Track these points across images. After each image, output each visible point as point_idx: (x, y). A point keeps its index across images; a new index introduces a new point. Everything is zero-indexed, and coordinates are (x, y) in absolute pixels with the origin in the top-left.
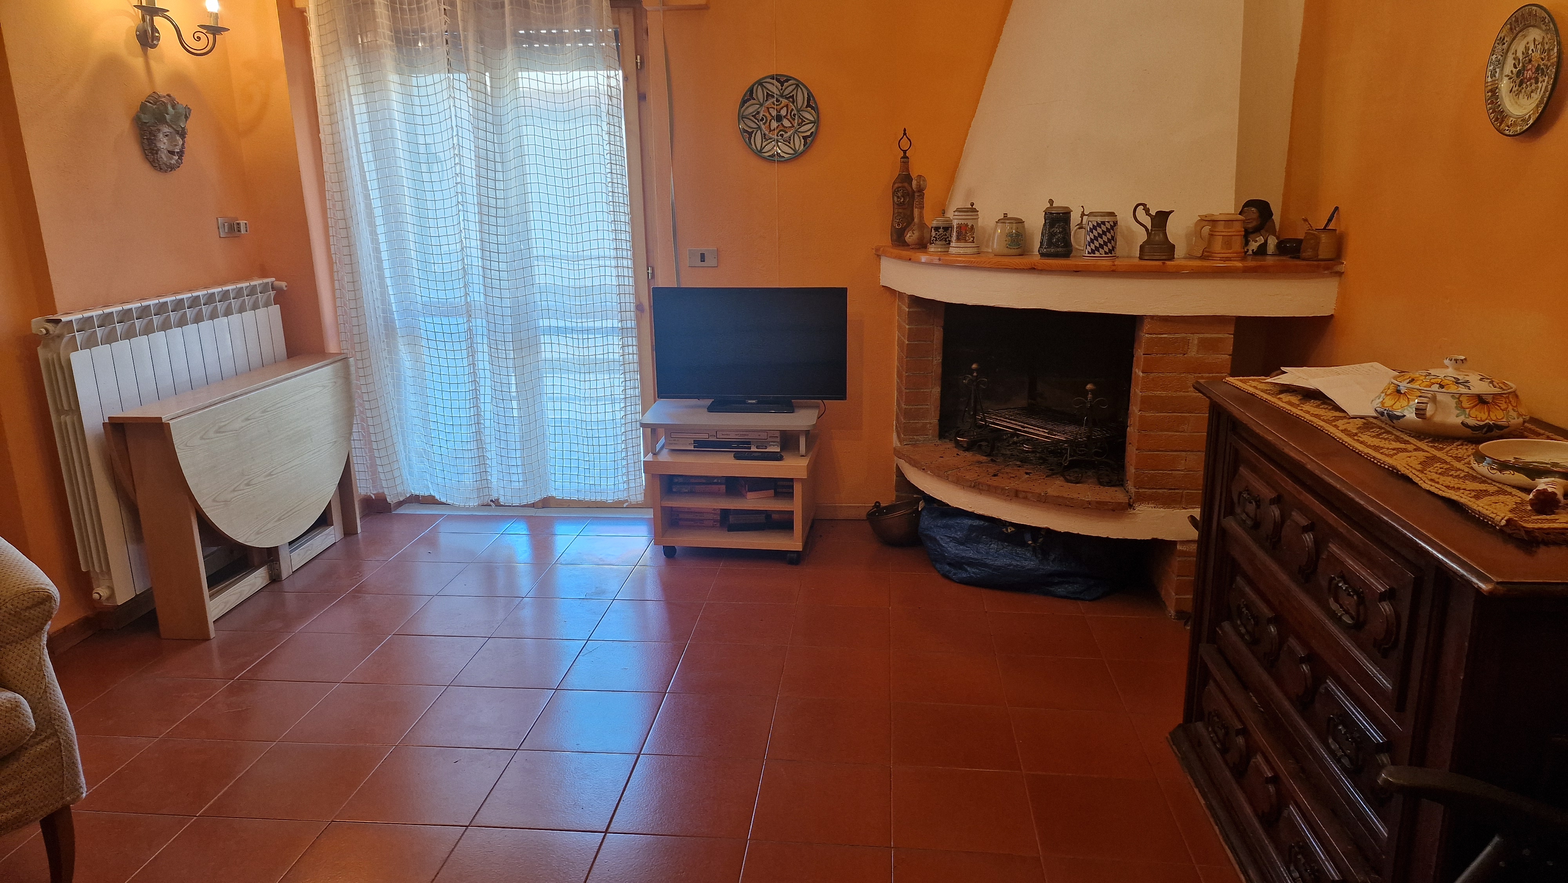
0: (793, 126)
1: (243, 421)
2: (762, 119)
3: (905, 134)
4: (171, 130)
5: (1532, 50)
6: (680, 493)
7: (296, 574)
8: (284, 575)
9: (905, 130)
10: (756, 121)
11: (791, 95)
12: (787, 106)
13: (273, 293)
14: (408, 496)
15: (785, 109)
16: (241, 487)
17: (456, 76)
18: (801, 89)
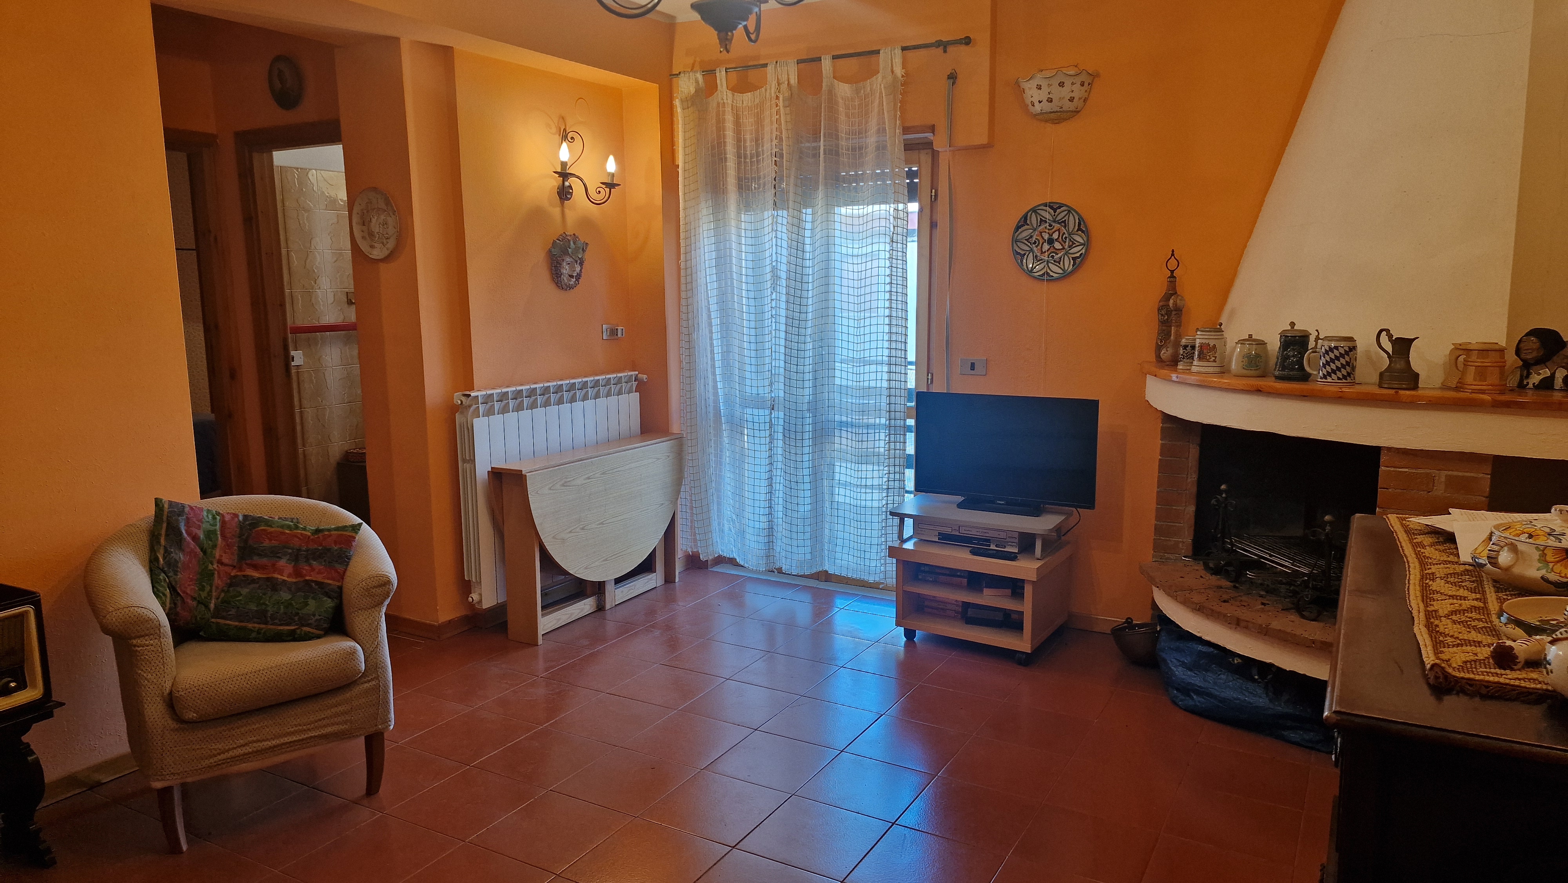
0: (1064, 248)
1: (585, 479)
2: (1035, 243)
3: (1173, 255)
4: (572, 260)
6: (926, 581)
7: (617, 608)
8: (608, 606)
9: (1173, 251)
10: (1029, 244)
11: (1063, 220)
12: (1059, 230)
13: (635, 384)
14: (716, 556)
15: (1057, 232)
16: (578, 530)
17: (780, 213)
18: (1073, 215)
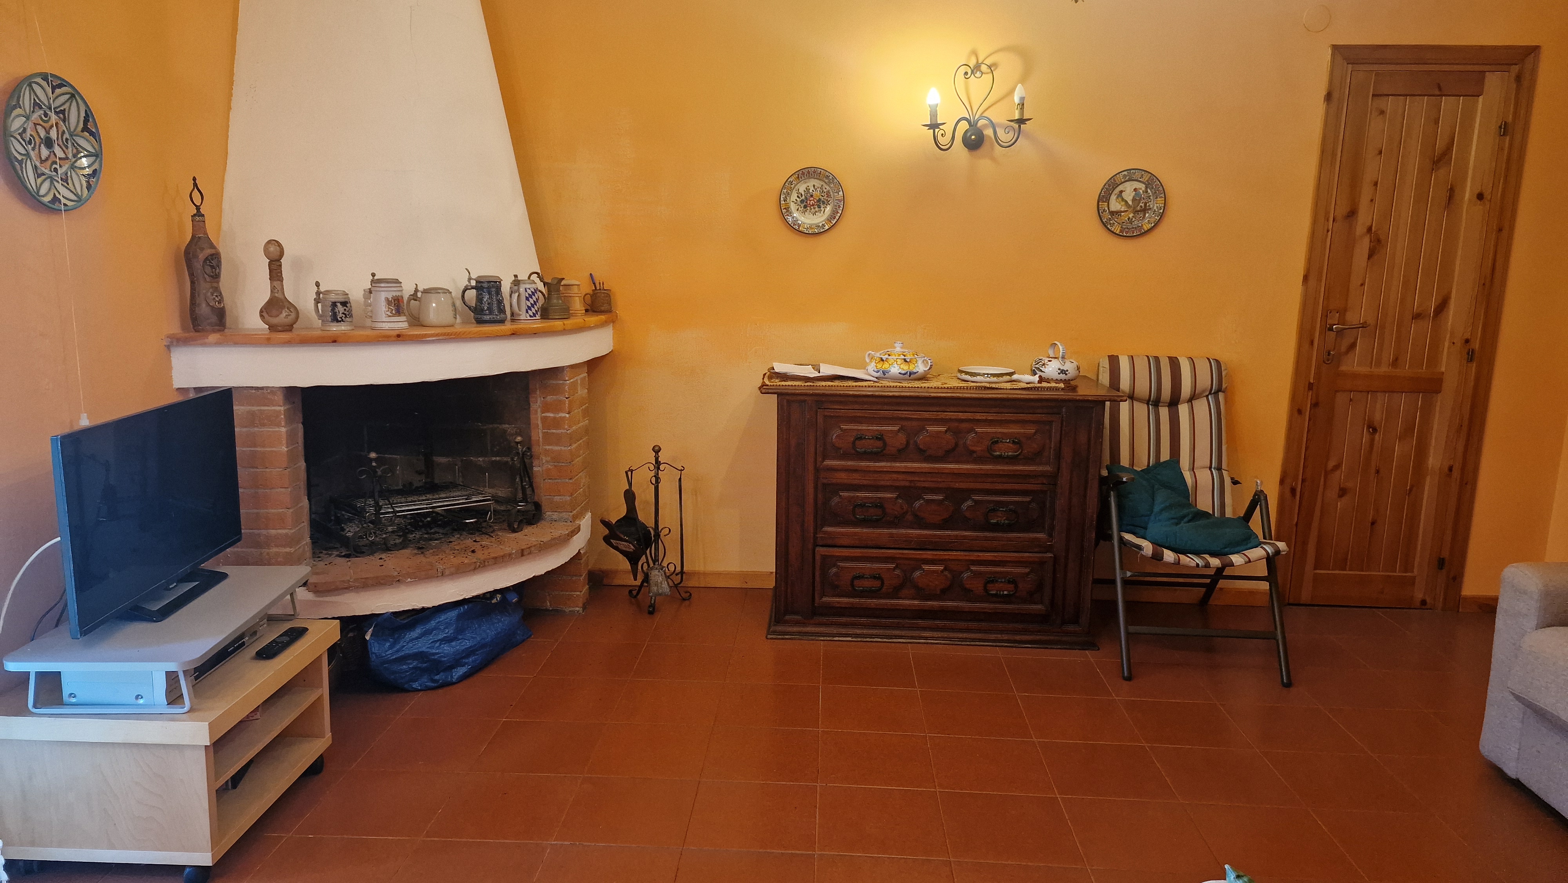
0: (67, 158)
2: (30, 142)
3: (195, 185)
5: (813, 191)
9: (194, 179)
10: (24, 144)
11: (62, 108)
12: (56, 125)
15: (55, 129)
18: (76, 100)
